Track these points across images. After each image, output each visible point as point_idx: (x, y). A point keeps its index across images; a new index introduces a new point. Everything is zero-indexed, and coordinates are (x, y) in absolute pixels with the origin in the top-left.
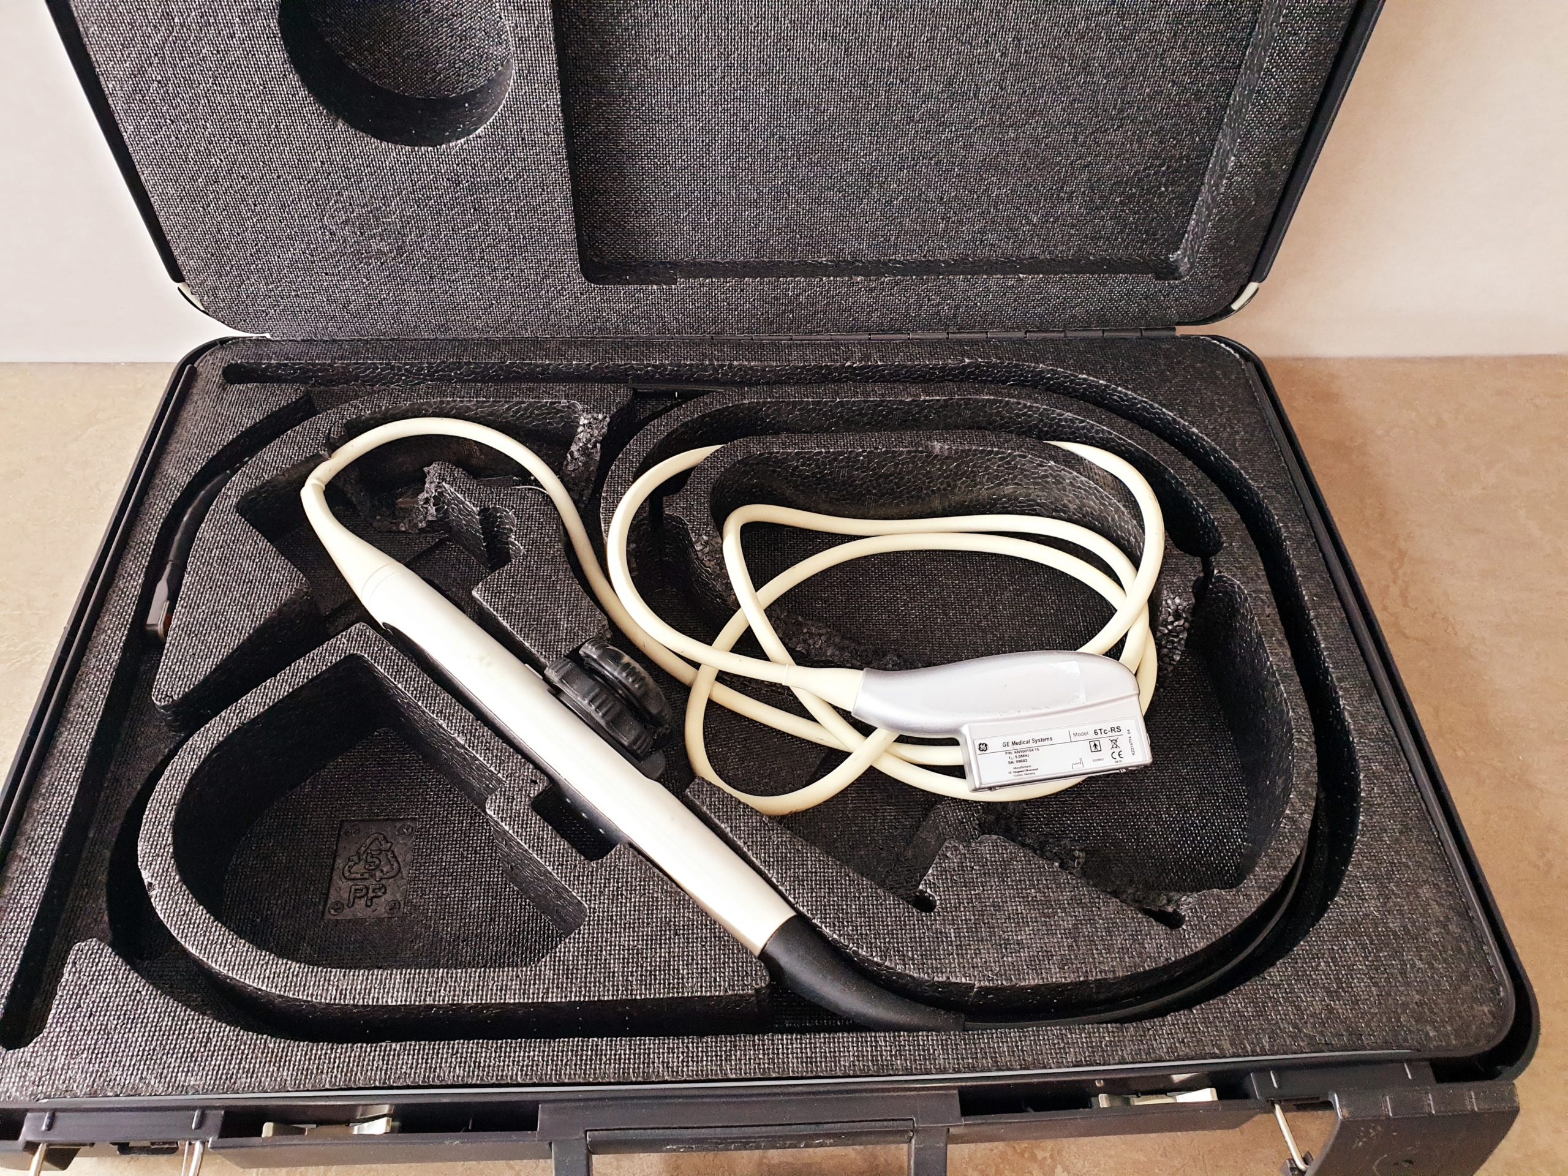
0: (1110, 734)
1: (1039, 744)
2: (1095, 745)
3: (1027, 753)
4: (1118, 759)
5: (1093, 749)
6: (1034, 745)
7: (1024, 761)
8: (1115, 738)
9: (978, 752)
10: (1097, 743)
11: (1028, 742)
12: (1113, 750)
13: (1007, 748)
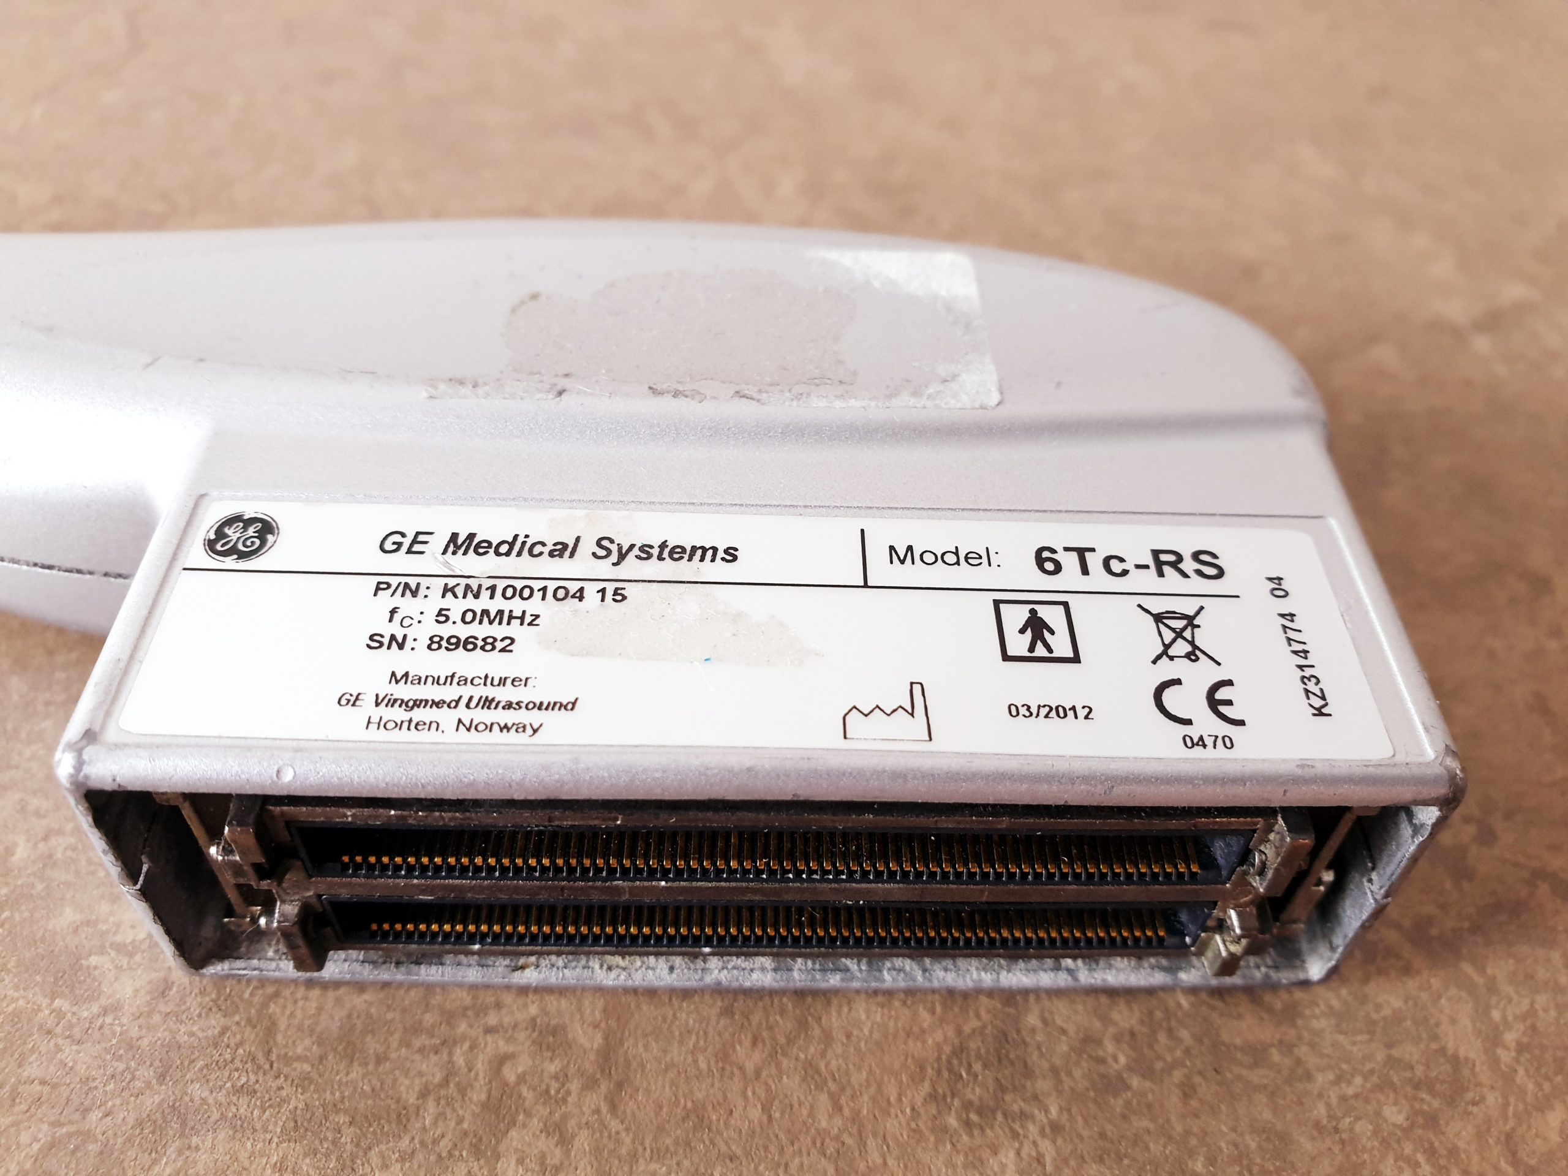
0: (1148, 580)
1: (632, 567)
2: (1036, 627)
3: (534, 606)
4: (1206, 724)
5: (1019, 644)
6: (604, 568)
7: (489, 644)
8: (1188, 607)
9: (197, 555)
10: (1053, 616)
11: (560, 550)
12: (1167, 670)
13: (401, 563)
